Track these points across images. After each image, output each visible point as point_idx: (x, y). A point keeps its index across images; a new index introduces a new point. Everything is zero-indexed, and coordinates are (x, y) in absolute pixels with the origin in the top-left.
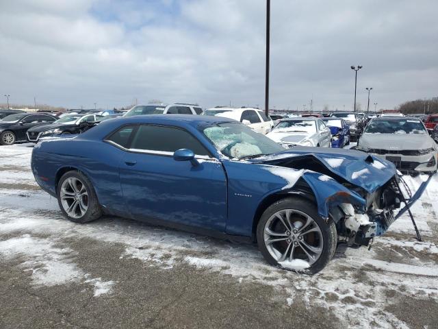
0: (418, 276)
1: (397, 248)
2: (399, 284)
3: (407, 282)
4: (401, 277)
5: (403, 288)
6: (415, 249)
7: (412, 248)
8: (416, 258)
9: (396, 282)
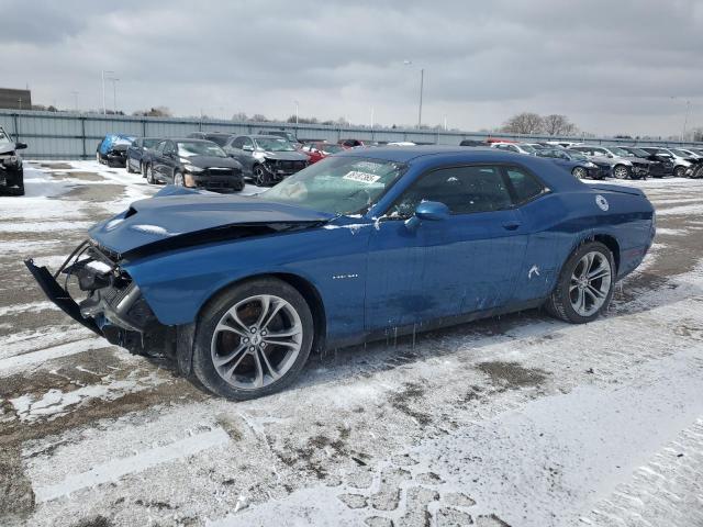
0: (50, 346)
1: (90, 380)
2: (68, 332)
3: (60, 335)
4: (70, 338)
5: (64, 329)
6: (59, 391)
7: (65, 392)
8: (54, 372)
9: (72, 331)
